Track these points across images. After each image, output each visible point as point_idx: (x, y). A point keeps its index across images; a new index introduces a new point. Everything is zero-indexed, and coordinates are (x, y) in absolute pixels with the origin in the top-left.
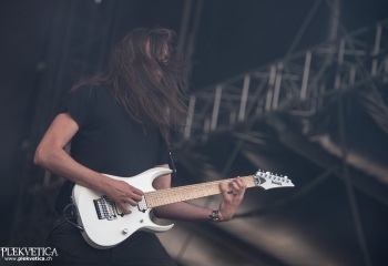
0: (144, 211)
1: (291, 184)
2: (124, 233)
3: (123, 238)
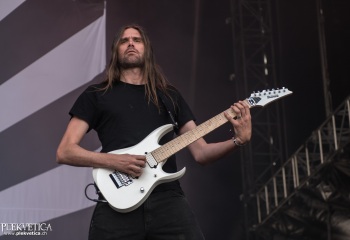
0: (155, 167)
1: (288, 92)
2: (142, 191)
3: (142, 196)
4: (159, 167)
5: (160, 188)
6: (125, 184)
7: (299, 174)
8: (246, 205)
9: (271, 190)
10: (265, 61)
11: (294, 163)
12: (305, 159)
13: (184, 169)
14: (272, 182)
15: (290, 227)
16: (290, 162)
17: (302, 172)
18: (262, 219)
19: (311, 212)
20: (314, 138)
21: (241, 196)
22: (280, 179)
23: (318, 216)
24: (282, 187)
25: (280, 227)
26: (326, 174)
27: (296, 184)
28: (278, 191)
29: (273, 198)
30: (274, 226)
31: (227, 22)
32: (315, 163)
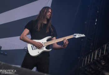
1: (84, 36)
4: (45, 47)
5: (44, 53)
6: (35, 49)
7: (97, 55)
8: (80, 60)
9: (88, 58)
10: (96, 20)
11: (96, 52)
12: (100, 52)
13: (51, 49)
14: (89, 56)
15: (91, 70)
16: (95, 52)
17: (98, 55)
18: (83, 66)
19: (98, 67)
20: (104, 46)
21: (79, 58)
22: (91, 56)
23: (99, 69)
24: (91, 58)
25: (88, 69)
26: (104, 58)
27: (95, 58)
28: (90, 59)
29: (88, 61)
30: (86, 68)
31: (88, 6)
32: (102, 54)
